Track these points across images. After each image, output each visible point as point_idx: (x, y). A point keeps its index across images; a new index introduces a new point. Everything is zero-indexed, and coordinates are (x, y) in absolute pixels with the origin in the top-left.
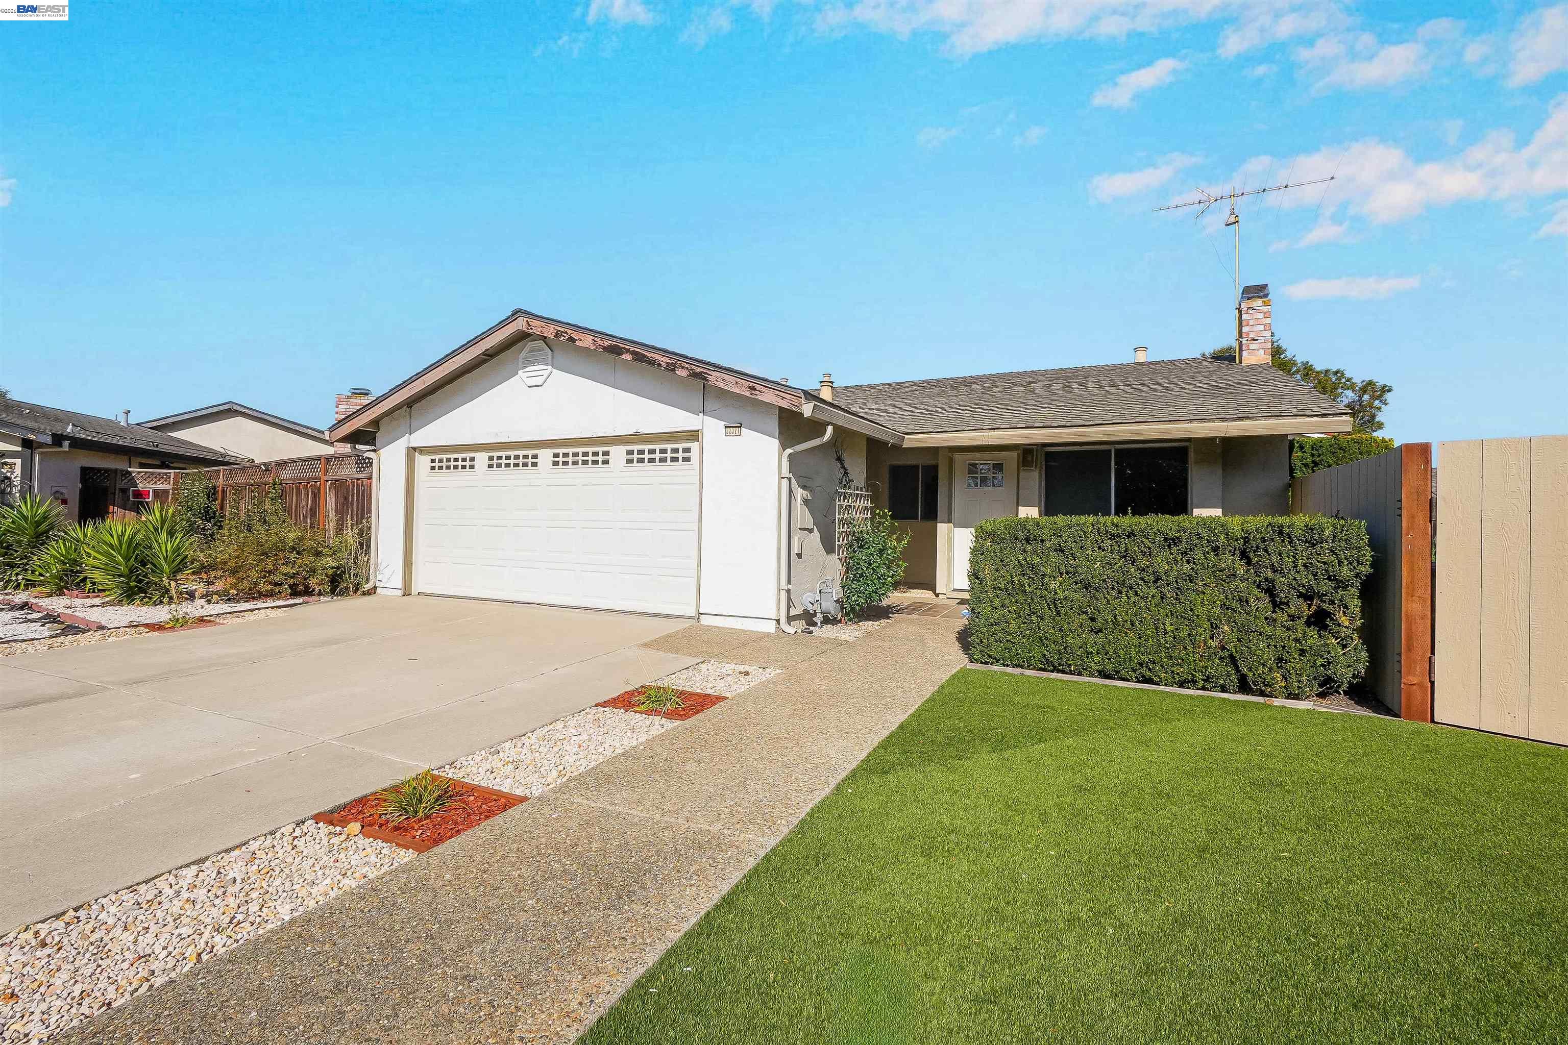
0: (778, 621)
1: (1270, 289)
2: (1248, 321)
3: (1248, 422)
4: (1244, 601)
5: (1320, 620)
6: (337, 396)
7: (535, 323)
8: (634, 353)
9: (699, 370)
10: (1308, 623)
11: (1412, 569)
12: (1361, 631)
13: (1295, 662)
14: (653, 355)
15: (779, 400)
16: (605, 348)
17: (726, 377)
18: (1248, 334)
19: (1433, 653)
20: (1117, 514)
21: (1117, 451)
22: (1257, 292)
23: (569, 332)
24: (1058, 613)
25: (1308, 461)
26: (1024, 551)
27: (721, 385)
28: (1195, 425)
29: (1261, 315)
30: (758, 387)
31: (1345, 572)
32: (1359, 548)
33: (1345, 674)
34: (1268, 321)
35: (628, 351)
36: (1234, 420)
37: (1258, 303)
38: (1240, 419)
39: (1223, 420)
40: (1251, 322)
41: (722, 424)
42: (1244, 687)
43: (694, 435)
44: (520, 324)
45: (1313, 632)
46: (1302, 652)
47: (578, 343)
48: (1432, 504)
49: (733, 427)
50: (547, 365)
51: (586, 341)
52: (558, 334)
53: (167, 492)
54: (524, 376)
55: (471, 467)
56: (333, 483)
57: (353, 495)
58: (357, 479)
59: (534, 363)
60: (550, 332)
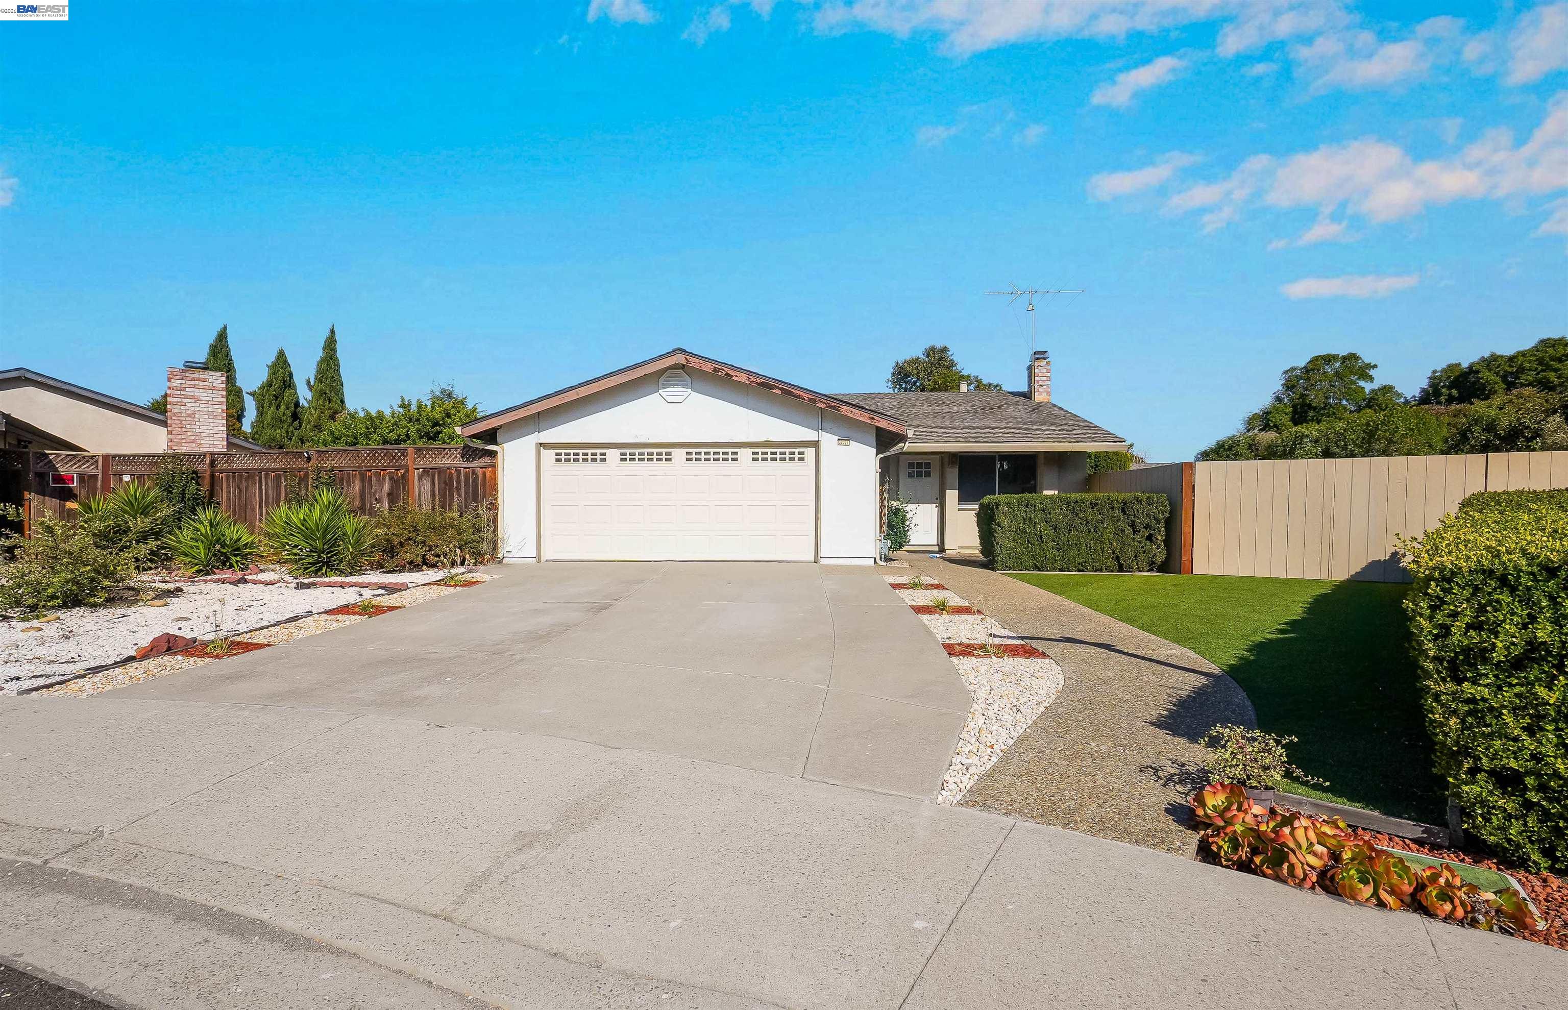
0: (875, 559)
1: (1050, 354)
2: (1038, 374)
3: (1081, 444)
4: (1123, 531)
5: (1150, 538)
6: (168, 369)
7: (692, 360)
8: (782, 389)
9: (833, 404)
10: (1146, 540)
11: (1186, 514)
12: (1164, 541)
13: (1142, 556)
14: (797, 392)
15: (891, 426)
16: (757, 384)
17: (853, 410)
18: (1038, 381)
19: (1193, 547)
20: (999, 494)
21: (999, 456)
22: (1040, 355)
23: (725, 369)
24: (1042, 542)
25: (1093, 465)
26: (1026, 511)
27: (850, 415)
28: (1056, 444)
29: (1045, 371)
30: (876, 418)
31: (1161, 516)
32: (1166, 506)
33: (1159, 560)
34: (1049, 374)
35: (778, 387)
36: (1074, 442)
37: (1044, 363)
38: (1078, 442)
39: (1070, 442)
40: (1040, 375)
41: (837, 438)
42: (1121, 569)
43: (815, 444)
44: (680, 359)
45: (1148, 543)
46: (1144, 552)
47: (734, 378)
48: (1194, 486)
49: (844, 439)
50: (687, 388)
51: (743, 378)
52: (715, 370)
53: (95, 477)
54: (664, 394)
55: (602, 460)
56: (426, 471)
57: (459, 482)
58: (465, 468)
59: (673, 385)
60: (708, 368)
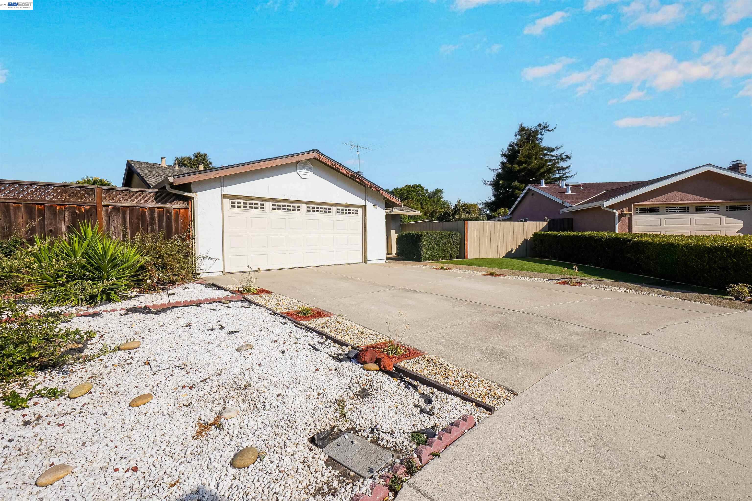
0: (385, 260)
11: (466, 238)
31: (459, 239)
32: (460, 236)
33: (458, 254)
41: (372, 204)
43: (364, 207)
44: (316, 155)
49: (375, 205)
50: (311, 171)
52: (332, 165)
54: (300, 173)
55: (261, 208)
56: (116, 209)
57: (152, 218)
58: (158, 208)
59: (304, 169)
60: (329, 163)
